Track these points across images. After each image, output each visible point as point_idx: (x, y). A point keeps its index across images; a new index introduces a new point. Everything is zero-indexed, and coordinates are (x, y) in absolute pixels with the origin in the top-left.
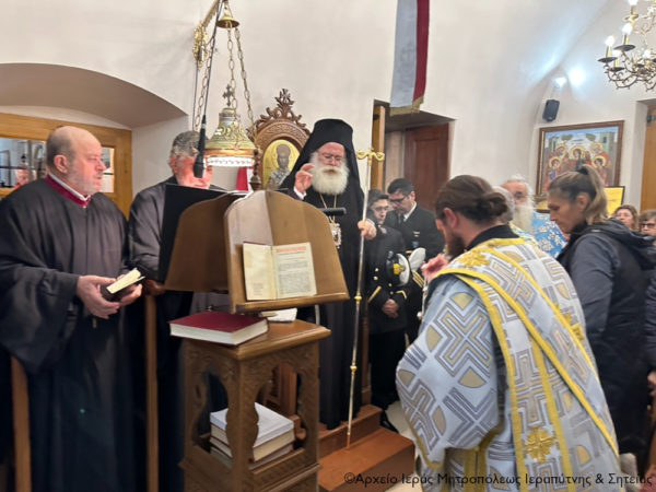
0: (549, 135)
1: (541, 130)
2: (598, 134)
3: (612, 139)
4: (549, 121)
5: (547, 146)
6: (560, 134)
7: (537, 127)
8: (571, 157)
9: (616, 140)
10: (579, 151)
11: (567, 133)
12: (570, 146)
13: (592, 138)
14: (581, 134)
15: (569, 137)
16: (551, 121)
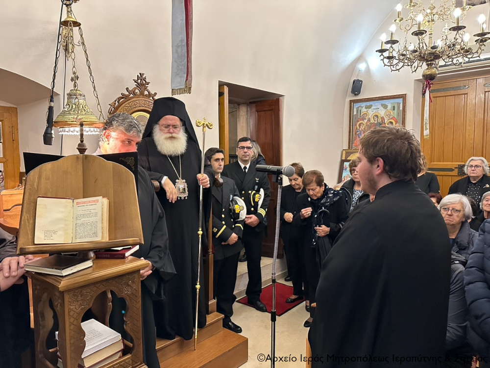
0: (356, 105)
1: (351, 101)
2: (389, 103)
3: (399, 107)
4: (356, 95)
5: (355, 113)
6: (364, 104)
7: (348, 100)
8: (372, 121)
9: (401, 109)
10: (377, 116)
11: (368, 103)
12: (371, 113)
13: (385, 107)
14: (377, 104)
15: (370, 107)
16: (358, 95)
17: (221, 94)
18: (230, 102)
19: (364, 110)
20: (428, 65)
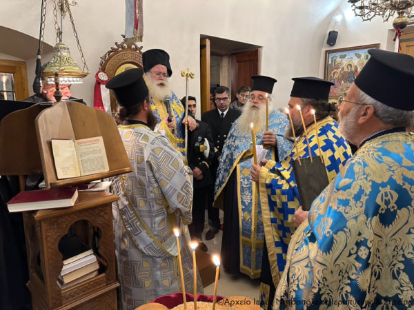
0: (331, 55)
1: (326, 51)
2: (363, 53)
4: (331, 45)
5: (330, 63)
6: (339, 54)
7: (324, 49)
8: (346, 70)
10: (351, 65)
11: (343, 53)
12: (345, 62)
13: (359, 56)
14: (351, 54)
15: (344, 56)
16: (333, 45)
17: (203, 47)
18: (212, 54)
19: (338, 60)
20: (399, 13)
